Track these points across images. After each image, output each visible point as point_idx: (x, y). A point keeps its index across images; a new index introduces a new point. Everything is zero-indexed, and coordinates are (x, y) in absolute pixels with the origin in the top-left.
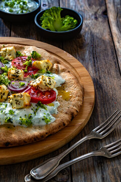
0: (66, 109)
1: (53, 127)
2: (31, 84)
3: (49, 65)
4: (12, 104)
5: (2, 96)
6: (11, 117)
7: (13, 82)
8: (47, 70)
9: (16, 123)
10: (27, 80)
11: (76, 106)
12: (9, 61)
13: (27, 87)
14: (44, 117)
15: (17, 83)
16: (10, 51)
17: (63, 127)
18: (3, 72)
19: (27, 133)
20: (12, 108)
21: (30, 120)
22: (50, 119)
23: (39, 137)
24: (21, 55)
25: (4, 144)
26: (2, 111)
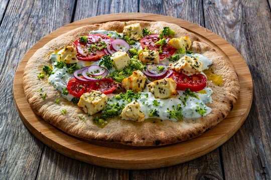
0: (221, 97)
1: (211, 119)
2: (173, 67)
3: (188, 43)
4: (153, 93)
5: (139, 84)
6: (157, 109)
7: (149, 67)
8: (186, 49)
9: (164, 116)
10: (163, 63)
11: (233, 93)
12: (136, 41)
13: (168, 72)
14: (198, 107)
15: (154, 67)
16: (137, 29)
17: (224, 119)
18: (131, 54)
19: (180, 128)
20: (156, 98)
21: (179, 112)
22: (205, 110)
23: (195, 132)
24: (149, 33)
25: (154, 142)
26: (144, 103)
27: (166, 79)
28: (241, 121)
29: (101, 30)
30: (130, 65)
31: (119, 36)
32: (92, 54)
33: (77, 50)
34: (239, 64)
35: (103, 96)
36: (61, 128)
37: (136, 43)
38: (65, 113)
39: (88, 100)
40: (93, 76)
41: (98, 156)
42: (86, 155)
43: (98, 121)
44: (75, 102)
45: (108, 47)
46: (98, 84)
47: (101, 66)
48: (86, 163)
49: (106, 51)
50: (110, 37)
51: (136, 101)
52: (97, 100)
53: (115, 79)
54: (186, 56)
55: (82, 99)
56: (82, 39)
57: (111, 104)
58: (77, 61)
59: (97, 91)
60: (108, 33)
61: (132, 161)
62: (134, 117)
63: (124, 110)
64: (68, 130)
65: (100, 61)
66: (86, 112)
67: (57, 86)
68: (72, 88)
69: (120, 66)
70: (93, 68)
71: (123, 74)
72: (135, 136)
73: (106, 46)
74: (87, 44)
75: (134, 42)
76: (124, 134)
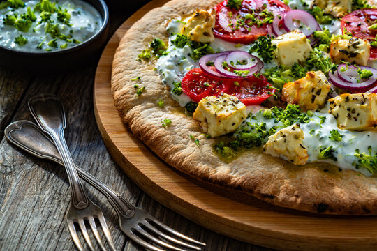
4: (336, 117)
5: (314, 97)
6: (334, 147)
7: (342, 68)
10: (375, 66)
12: (334, 18)
15: (352, 70)
18: (316, 41)
20: (338, 126)
24: (365, 6)
25: (315, 205)
26: (313, 131)
27: (367, 95)
30: (307, 60)
31: (305, 5)
32: (242, 29)
33: (217, 18)
35: (241, 106)
36: (155, 151)
37: (334, 22)
38: (169, 125)
39: (212, 109)
40: (233, 69)
41: (209, 211)
42: (189, 205)
43: (222, 149)
44: (190, 109)
45: (276, 22)
46: (237, 84)
47: (253, 54)
48: (187, 219)
49: (269, 28)
50: (285, 4)
51: (298, 126)
52: (227, 111)
53: (271, 81)
55: (202, 105)
57: (252, 123)
58: (212, 39)
59: (231, 97)
61: (267, 230)
62: (287, 154)
63: (271, 138)
64: (167, 155)
65: (253, 45)
66: (205, 129)
67: (167, 76)
68: (190, 85)
69: (287, 60)
70: (239, 54)
71: (289, 75)
72: (282, 187)
73: (273, 19)
74: (240, 12)
75: (330, 19)
76: (263, 181)
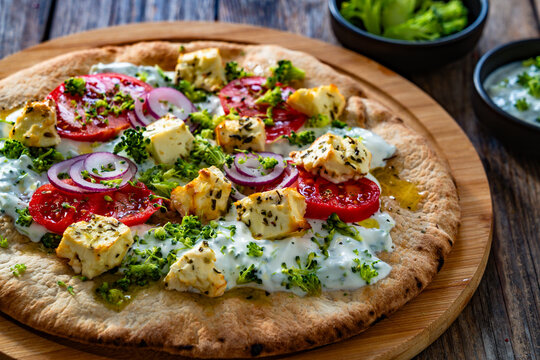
0: (415, 237)
1: (388, 293)
2: (297, 161)
3: (337, 101)
4: (248, 225)
5: (214, 202)
6: (256, 266)
7: (239, 159)
8: (332, 116)
9: (273, 281)
10: (276, 150)
11: (443, 227)
12: (208, 93)
13: (285, 172)
14: (358, 262)
15: (252, 159)
16: (210, 63)
17: (421, 290)
18: (196, 126)
19: (312, 314)
20: (254, 236)
21: (311, 272)
22: (376, 268)
23: (350, 324)
24: (243, 74)
25: (247, 348)
26: (225, 248)
27: (280, 189)
28: (463, 299)
29: (120, 64)
30: (192, 152)
31: (167, 79)
32: (96, 122)
33: (58, 113)
34: (461, 155)
35: (123, 229)
36: (9, 313)
37: (210, 98)
38: (23, 273)
39: (84, 240)
40: (98, 180)
43: (107, 293)
44: (48, 244)
45: (138, 107)
46: (109, 198)
47: (119, 154)
49: (131, 116)
50: (143, 81)
51: (205, 244)
52: (107, 240)
53: (153, 189)
54: (330, 132)
55: (68, 238)
56: (71, 83)
57: (142, 249)
58: (57, 140)
59: (106, 218)
60: (140, 72)
62: (199, 285)
63: (174, 267)
64: (28, 315)
65: (116, 143)
66: (77, 269)
67: (3, 202)
68: (42, 210)
69: (167, 155)
70: (99, 159)
71: (174, 176)
72: (200, 331)
73: (133, 103)
74: (85, 99)
75: (204, 95)
76: (173, 328)
